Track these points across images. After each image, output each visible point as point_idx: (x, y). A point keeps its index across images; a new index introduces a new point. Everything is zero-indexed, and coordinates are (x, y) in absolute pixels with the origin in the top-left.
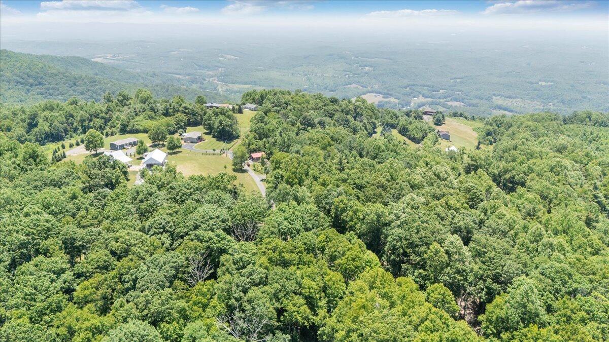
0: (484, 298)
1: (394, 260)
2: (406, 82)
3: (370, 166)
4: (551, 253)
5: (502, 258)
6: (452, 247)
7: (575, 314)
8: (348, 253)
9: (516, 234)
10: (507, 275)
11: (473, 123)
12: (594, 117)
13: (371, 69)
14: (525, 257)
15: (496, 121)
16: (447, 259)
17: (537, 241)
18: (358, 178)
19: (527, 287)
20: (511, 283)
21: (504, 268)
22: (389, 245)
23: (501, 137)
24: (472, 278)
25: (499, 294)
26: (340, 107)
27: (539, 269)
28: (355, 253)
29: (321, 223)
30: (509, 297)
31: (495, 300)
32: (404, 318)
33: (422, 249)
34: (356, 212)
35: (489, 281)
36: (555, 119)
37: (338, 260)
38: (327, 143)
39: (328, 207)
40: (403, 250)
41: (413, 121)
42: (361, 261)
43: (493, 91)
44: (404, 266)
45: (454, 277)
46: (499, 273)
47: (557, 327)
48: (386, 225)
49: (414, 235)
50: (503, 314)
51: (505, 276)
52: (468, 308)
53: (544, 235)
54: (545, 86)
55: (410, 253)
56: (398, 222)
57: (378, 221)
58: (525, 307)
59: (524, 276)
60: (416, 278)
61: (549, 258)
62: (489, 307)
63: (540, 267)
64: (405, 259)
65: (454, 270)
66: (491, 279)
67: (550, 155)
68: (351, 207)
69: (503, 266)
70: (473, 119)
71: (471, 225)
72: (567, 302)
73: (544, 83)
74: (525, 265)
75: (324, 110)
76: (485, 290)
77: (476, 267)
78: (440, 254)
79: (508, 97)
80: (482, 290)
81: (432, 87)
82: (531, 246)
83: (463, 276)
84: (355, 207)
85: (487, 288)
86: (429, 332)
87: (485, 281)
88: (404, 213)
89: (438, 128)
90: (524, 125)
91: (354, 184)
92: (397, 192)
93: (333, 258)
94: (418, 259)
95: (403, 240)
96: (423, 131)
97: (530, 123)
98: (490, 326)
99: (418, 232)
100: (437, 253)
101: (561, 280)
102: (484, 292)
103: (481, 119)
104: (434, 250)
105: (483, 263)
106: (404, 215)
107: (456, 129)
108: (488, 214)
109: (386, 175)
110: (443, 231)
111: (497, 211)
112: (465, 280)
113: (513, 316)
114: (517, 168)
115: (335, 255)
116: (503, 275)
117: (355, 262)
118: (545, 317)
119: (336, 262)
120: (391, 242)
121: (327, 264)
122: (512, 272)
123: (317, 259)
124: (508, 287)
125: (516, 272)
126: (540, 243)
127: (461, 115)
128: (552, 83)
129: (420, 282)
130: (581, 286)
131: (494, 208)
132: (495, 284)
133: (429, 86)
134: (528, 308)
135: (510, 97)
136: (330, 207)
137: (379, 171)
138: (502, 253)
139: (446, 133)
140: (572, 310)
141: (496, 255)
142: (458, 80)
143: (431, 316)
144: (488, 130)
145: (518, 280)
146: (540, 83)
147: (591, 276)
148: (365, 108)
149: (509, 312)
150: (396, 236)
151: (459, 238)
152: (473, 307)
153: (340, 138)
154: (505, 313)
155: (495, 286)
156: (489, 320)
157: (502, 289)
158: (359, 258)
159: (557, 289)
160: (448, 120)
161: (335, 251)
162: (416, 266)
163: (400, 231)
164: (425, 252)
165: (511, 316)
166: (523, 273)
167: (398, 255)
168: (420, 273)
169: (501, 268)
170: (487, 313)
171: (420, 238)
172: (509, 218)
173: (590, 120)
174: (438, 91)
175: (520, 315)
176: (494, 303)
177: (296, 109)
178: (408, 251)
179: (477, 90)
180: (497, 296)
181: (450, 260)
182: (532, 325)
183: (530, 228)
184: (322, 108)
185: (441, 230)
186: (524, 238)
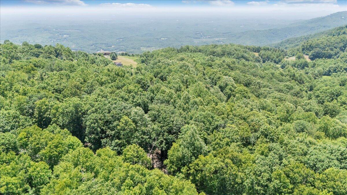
0: (165, 147)
1: (94, 138)
2: (91, 42)
3: (66, 76)
4: (198, 107)
5: (171, 117)
6: (137, 116)
7: (222, 141)
8: (50, 143)
9: (175, 101)
10: (177, 127)
11: (134, 57)
12: (190, 48)
13: (68, 36)
14: (184, 114)
15: (145, 55)
16: (134, 126)
17: (187, 103)
18: (57, 84)
19: (192, 130)
20: (180, 132)
21: (174, 123)
22: (89, 128)
23: (150, 62)
24: (155, 135)
25: (174, 142)
26: (44, 50)
27: (193, 119)
28: (57, 141)
29: (21, 124)
30: (182, 141)
31: (172, 147)
32: (107, 183)
33: (115, 124)
34: (57, 109)
35: (166, 134)
36: (174, 50)
37: (41, 151)
38: (31, 68)
39: (31, 111)
40: (100, 128)
41: (97, 57)
42: (64, 146)
43: (140, 44)
44: (103, 141)
45: (142, 138)
46: (171, 127)
47: (215, 152)
48: (84, 114)
49: (107, 115)
50: (180, 154)
51: (176, 128)
52: (154, 158)
53: (191, 98)
54: (164, 40)
55: (106, 129)
56: (93, 109)
57: (77, 112)
58: (194, 144)
59: (187, 125)
60: (114, 147)
61: (197, 110)
62: (170, 152)
63: (194, 117)
64: (103, 135)
65: (141, 133)
66: (167, 132)
67: (177, 63)
68: (52, 106)
69: (173, 122)
70: (133, 56)
71: (146, 101)
72: (216, 134)
73: (163, 39)
74: (185, 118)
75: (31, 52)
76: (164, 141)
77: (155, 127)
78: (129, 123)
79: (148, 47)
80: (162, 141)
81: (107, 44)
82: (185, 106)
83: (148, 135)
84: (55, 105)
85: (165, 139)
86: (131, 188)
87: (163, 135)
88: (97, 102)
89: (114, 61)
90: (160, 54)
91: (54, 89)
92: (90, 89)
93: (36, 151)
94: (113, 132)
95: (99, 121)
96: (105, 63)
97: (163, 53)
98: (173, 166)
99: (109, 112)
100: (126, 123)
101: (208, 122)
102: (164, 143)
103: (137, 55)
104: (124, 121)
105: (160, 122)
106: (97, 103)
107: (125, 61)
108: (155, 93)
109: (80, 80)
110: (128, 107)
111: (160, 91)
112: (150, 138)
113: (188, 153)
114: (163, 71)
115: (39, 147)
116: (174, 128)
117: (58, 149)
118: (206, 148)
119: (40, 153)
120: (90, 125)
121: (29, 158)
122: (179, 124)
123: (19, 156)
124: (179, 135)
125: (181, 123)
126: (190, 103)
127: (126, 54)
128: (167, 38)
129: (118, 149)
130: (219, 123)
131: (158, 89)
132: (170, 135)
133: (105, 44)
134: (196, 145)
135: (149, 47)
136: (33, 110)
137: (73, 77)
138: (170, 113)
139: (119, 63)
140: (220, 139)
141: (166, 115)
142: (121, 40)
143: (131, 172)
144: (142, 59)
145: (185, 128)
146: (162, 39)
147: (222, 116)
148: (64, 51)
149: (184, 151)
150: (93, 120)
151: (141, 108)
152: (157, 157)
153: (42, 64)
154: (181, 153)
155: (170, 137)
156: (172, 162)
157: (175, 138)
158: (61, 144)
159: (207, 128)
160: (119, 57)
161: (37, 144)
162: (112, 138)
163: (95, 115)
164: (118, 125)
165: (186, 154)
166: (185, 123)
167: (97, 134)
168: (117, 143)
169: (172, 123)
170: (169, 157)
171: (112, 116)
172: (169, 92)
173: (189, 50)
174: (111, 46)
175: (191, 151)
176: (172, 148)
177: (5, 53)
178: (104, 128)
179: (132, 44)
180: (173, 143)
181: (137, 126)
182: (200, 156)
183: (182, 95)
184: (29, 52)
185: (127, 107)
186: (180, 102)
